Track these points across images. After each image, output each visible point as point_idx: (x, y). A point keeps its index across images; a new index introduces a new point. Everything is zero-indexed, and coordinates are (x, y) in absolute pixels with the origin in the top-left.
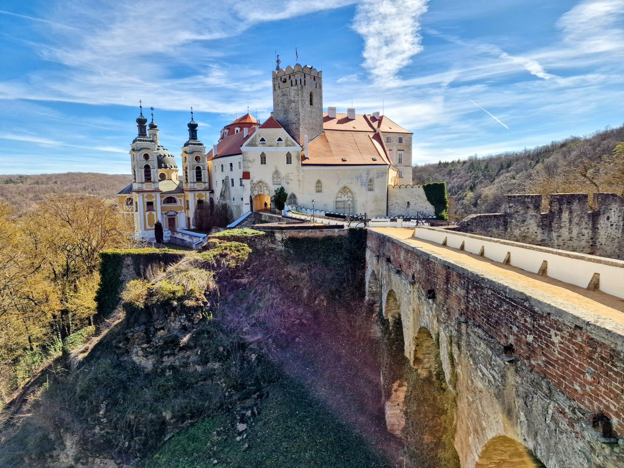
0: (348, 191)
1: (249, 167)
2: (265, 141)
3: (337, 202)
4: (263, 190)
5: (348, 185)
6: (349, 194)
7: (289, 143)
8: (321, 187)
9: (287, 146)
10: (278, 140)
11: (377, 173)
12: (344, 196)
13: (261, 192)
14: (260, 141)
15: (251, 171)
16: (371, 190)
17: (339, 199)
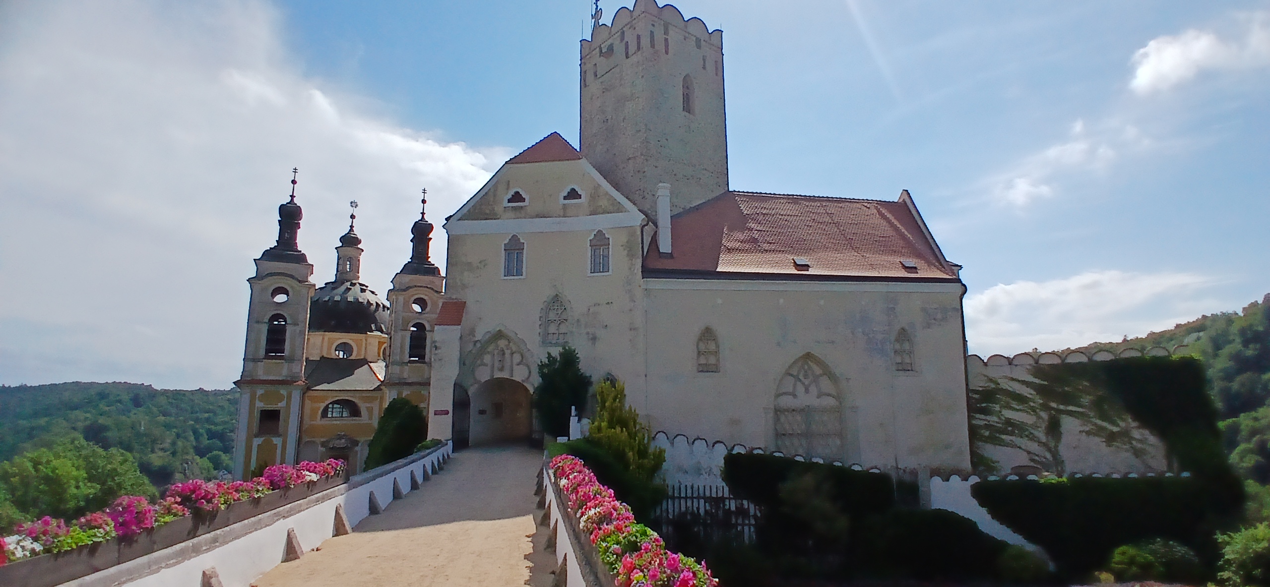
0: (818, 370)
1: (464, 286)
2: (523, 200)
3: (778, 411)
4: (507, 364)
5: (816, 352)
6: (826, 384)
7: (603, 203)
8: (716, 353)
9: (593, 213)
10: (565, 198)
11: (924, 310)
12: (807, 391)
13: (501, 369)
14: (509, 201)
15: (470, 297)
16: (905, 368)
17: (786, 402)
